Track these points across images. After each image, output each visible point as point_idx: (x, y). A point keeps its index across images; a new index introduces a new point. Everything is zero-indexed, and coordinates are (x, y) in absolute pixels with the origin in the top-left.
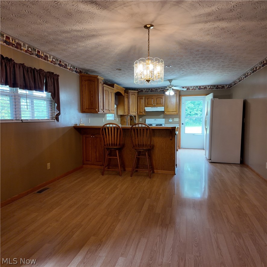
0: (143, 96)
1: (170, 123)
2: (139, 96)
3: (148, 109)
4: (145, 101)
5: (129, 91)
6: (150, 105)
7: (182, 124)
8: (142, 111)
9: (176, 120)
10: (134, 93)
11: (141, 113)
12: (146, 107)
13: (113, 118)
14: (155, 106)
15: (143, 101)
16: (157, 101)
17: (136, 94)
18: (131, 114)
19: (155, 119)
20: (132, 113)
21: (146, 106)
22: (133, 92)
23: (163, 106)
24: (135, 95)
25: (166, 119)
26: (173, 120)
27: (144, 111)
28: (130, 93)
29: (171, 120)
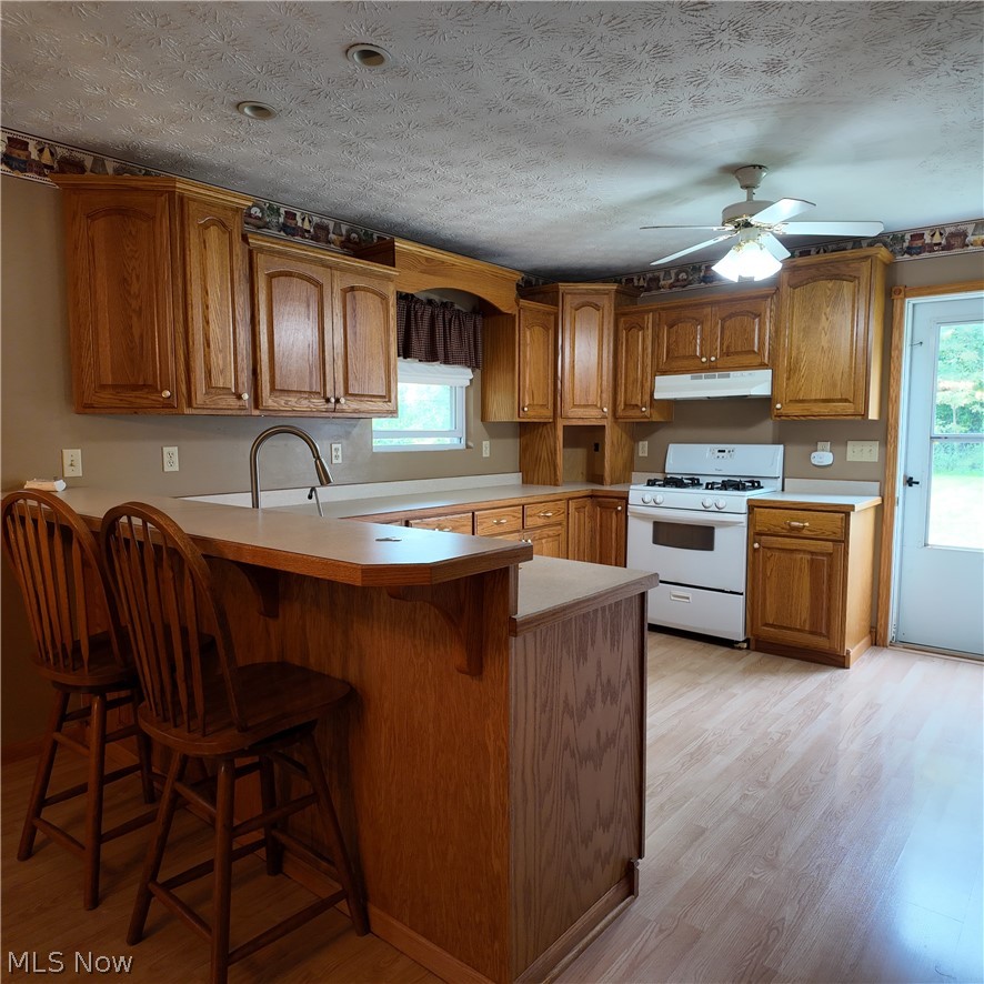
0: (648, 312)
1: (822, 472)
2: (624, 314)
3: (672, 387)
4: (656, 338)
5: (562, 286)
6: (685, 363)
7: (910, 482)
8: (637, 400)
9: (863, 452)
10: (594, 299)
11: (635, 413)
12: (664, 373)
13: (456, 441)
14: (711, 368)
15: (643, 341)
16: (727, 333)
17: (608, 304)
18: (571, 415)
19: (722, 447)
20: (580, 412)
21: (662, 367)
22: (587, 293)
23: (762, 366)
24: (597, 307)
25: (789, 447)
26: (840, 457)
27: (647, 398)
28: (568, 298)
29: (824, 457)
